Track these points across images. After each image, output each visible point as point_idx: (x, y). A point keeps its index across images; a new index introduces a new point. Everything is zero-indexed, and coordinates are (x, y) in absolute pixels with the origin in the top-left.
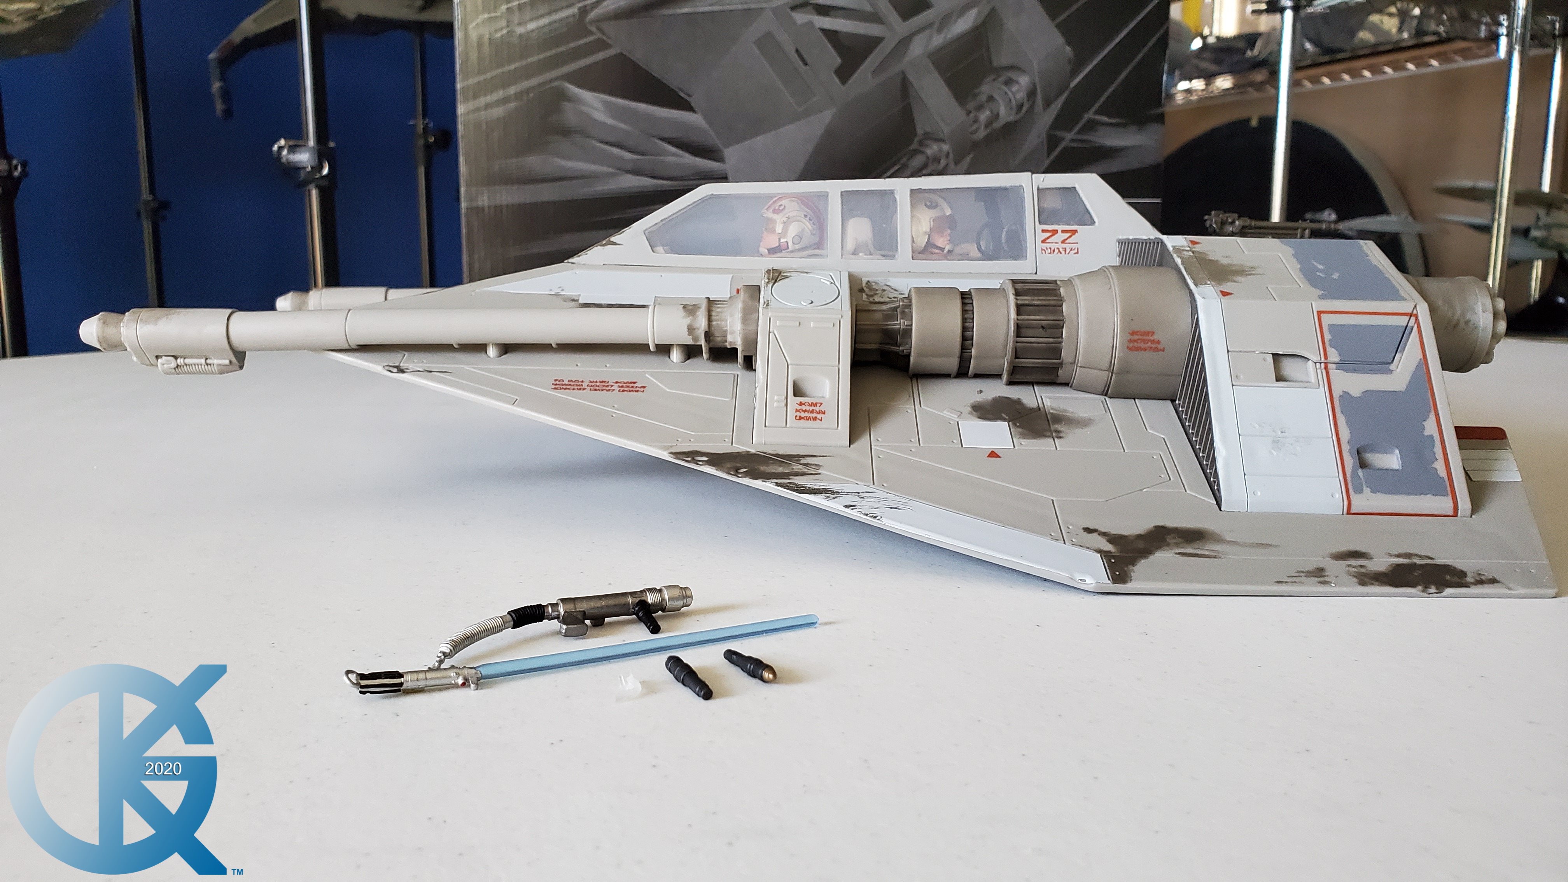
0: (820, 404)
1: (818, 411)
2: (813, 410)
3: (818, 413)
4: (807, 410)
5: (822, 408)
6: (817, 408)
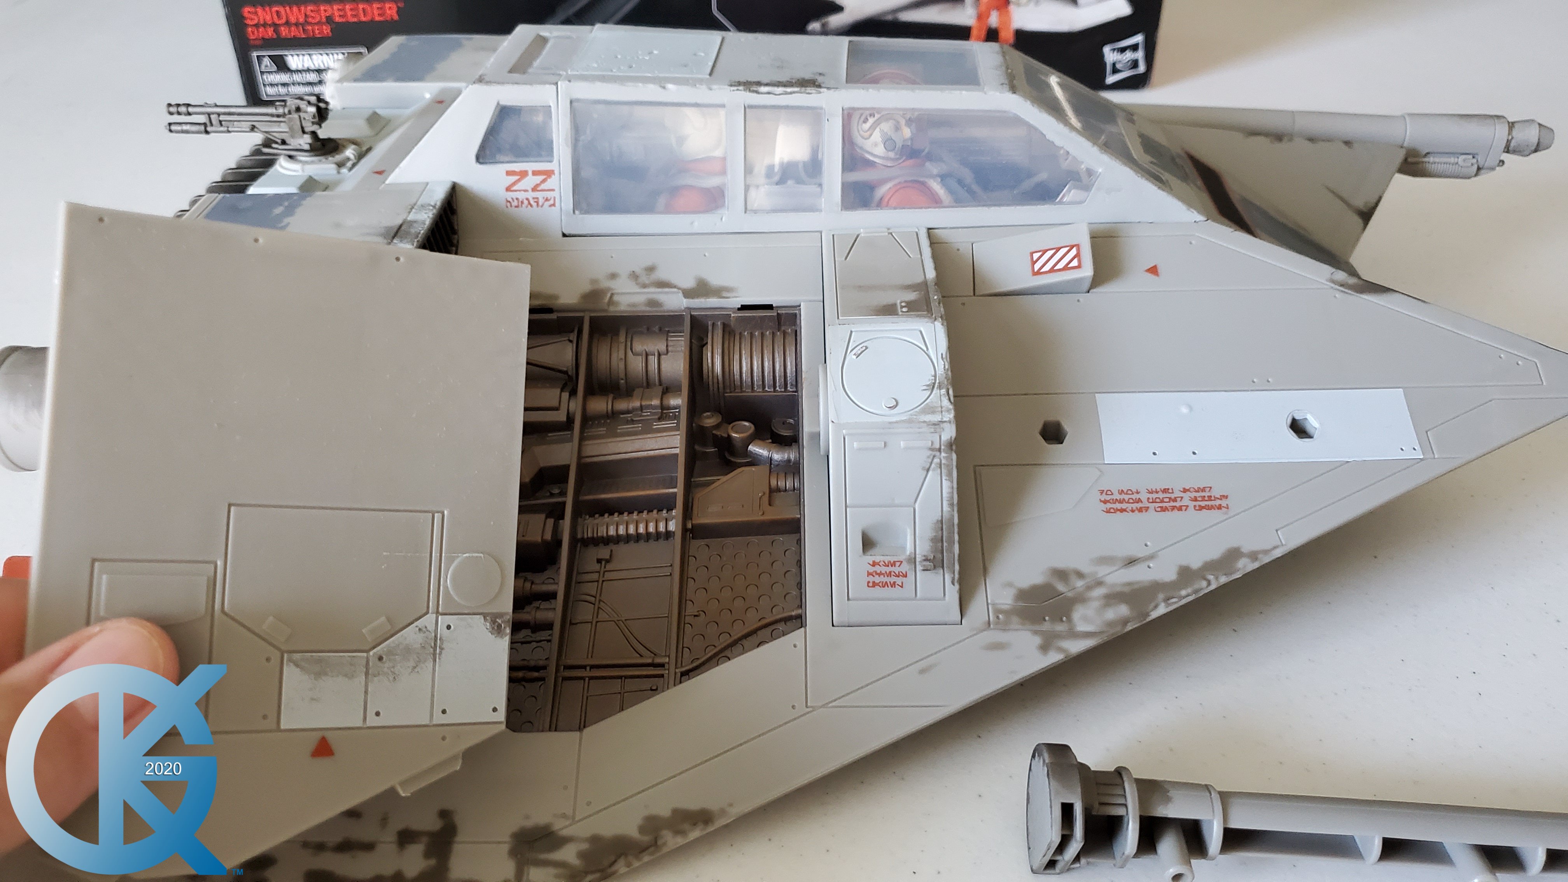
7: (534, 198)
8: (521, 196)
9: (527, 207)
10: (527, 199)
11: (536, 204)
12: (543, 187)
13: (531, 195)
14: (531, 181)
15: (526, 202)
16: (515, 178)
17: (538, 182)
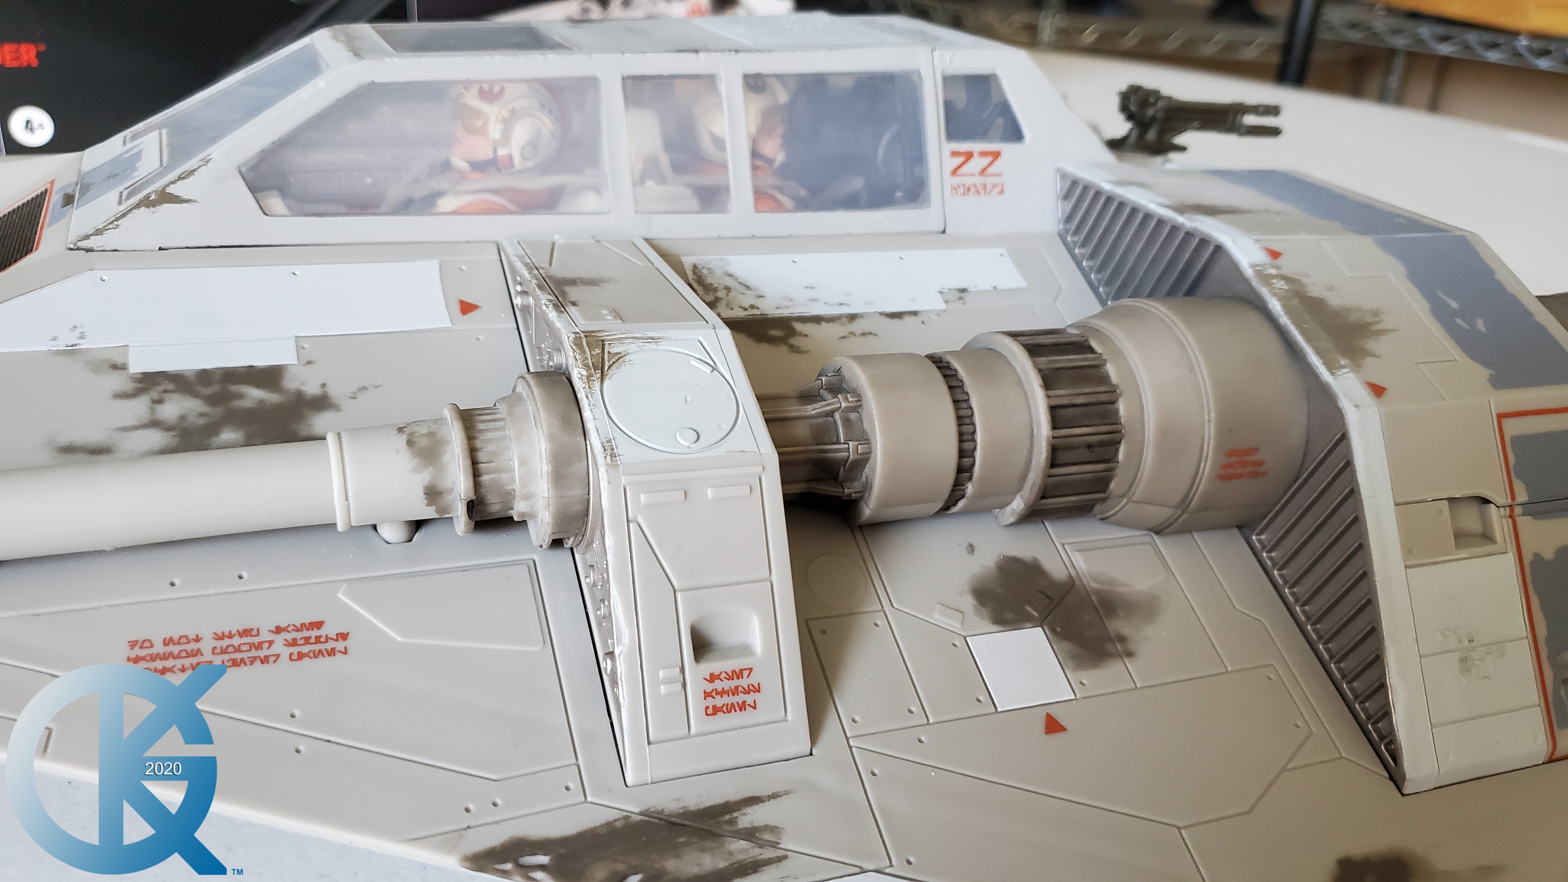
0: (748, 672)
1: (746, 688)
2: (737, 687)
3: (747, 692)
4: (726, 689)
5: (754, 680)
6: (744, 682)
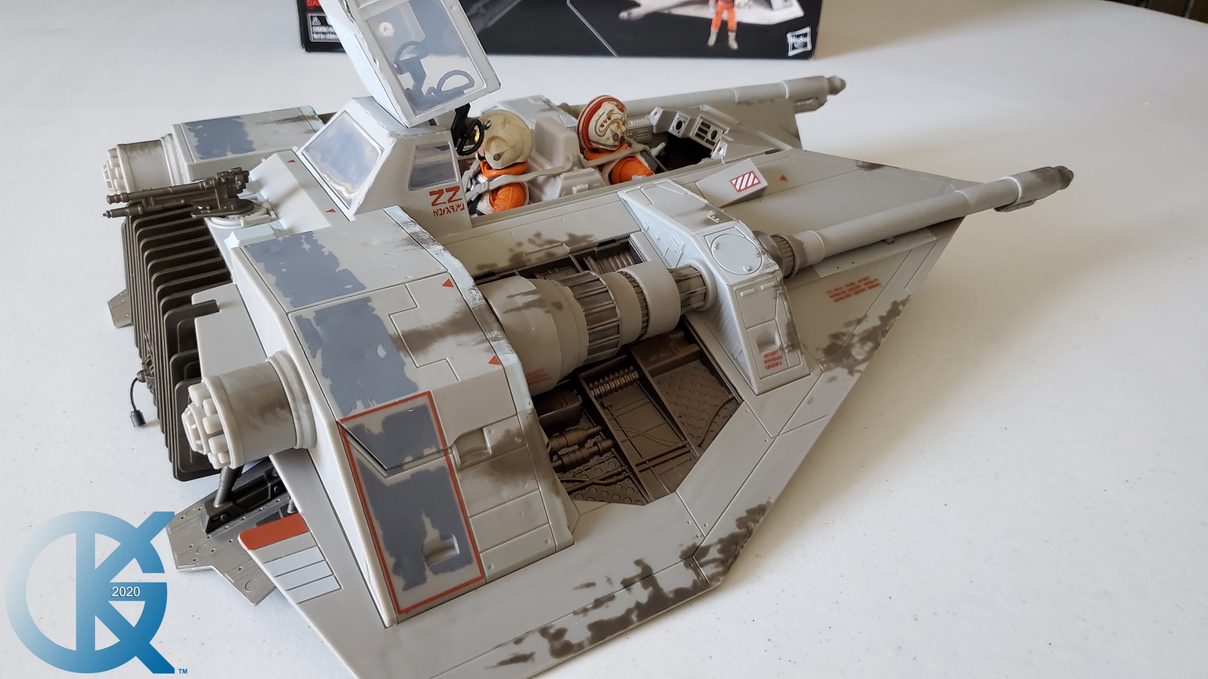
7: (450, 207)
8: (442, 207)
9: (447, 213)
10: (447, 208)
11: (452, 210)
12: (454, 198)
13: (448, 205)
14: (446, 196)
15: (446, 210)
16: (436, 196)
17: (451, 196)
